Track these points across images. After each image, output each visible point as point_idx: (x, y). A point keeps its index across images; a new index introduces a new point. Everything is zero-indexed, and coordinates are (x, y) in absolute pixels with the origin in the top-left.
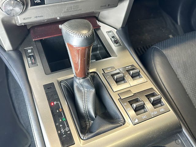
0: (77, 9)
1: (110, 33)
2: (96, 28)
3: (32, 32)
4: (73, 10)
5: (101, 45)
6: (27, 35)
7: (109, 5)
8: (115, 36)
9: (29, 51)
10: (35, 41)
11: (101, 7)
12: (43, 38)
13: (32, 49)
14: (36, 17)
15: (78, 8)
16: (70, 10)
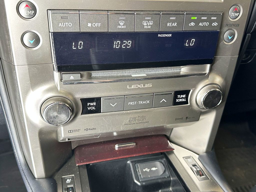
0: (143, 121)
1: (189, 160)
2: (168, 150)
3: (77, 153)
4: (137, 122)
5: (176, 178)
6: (69, 158)
7: (187, 118)
8: (197, 164)
9: (68, 180)
10: (79, 166)
11: (176, 119)
12: (91, 163)
13: (73, 178)
14: (87, 130)
16: (132, 122)
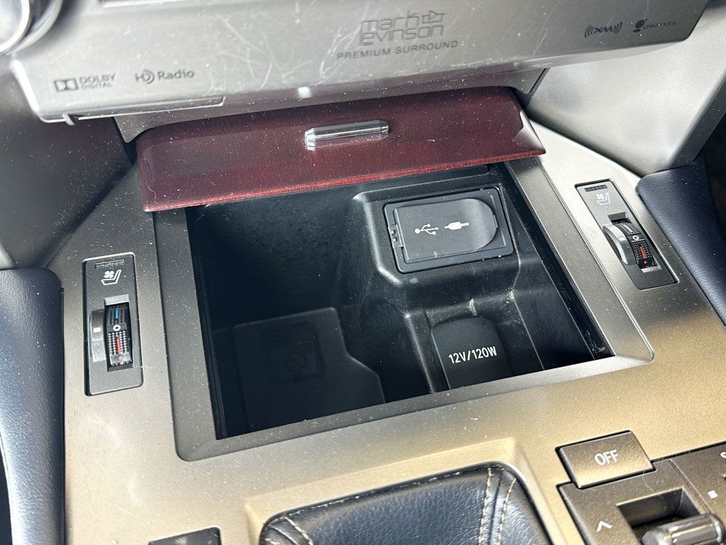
0: (431, 40)
1: (599, 195)
2: (518, 156)
4: (398, 41)
5: (536, 259)
6: (121, 173)
7: (640, 24)
8: (629, 216)
9: (109, 275)
10: (154, 214)
11: (589, 31)
14: (147, 77)
15: (436, 31)
16: (377, 45)
